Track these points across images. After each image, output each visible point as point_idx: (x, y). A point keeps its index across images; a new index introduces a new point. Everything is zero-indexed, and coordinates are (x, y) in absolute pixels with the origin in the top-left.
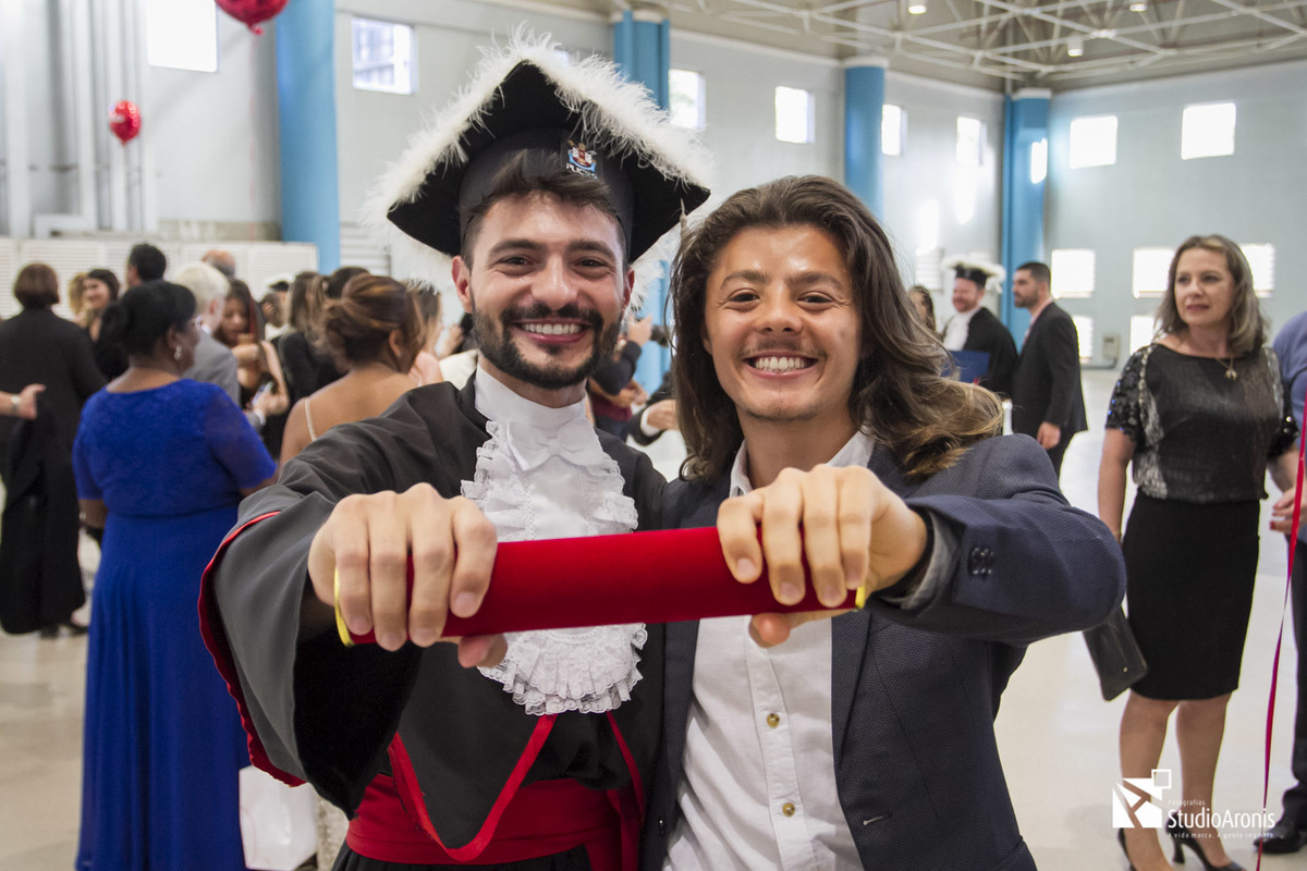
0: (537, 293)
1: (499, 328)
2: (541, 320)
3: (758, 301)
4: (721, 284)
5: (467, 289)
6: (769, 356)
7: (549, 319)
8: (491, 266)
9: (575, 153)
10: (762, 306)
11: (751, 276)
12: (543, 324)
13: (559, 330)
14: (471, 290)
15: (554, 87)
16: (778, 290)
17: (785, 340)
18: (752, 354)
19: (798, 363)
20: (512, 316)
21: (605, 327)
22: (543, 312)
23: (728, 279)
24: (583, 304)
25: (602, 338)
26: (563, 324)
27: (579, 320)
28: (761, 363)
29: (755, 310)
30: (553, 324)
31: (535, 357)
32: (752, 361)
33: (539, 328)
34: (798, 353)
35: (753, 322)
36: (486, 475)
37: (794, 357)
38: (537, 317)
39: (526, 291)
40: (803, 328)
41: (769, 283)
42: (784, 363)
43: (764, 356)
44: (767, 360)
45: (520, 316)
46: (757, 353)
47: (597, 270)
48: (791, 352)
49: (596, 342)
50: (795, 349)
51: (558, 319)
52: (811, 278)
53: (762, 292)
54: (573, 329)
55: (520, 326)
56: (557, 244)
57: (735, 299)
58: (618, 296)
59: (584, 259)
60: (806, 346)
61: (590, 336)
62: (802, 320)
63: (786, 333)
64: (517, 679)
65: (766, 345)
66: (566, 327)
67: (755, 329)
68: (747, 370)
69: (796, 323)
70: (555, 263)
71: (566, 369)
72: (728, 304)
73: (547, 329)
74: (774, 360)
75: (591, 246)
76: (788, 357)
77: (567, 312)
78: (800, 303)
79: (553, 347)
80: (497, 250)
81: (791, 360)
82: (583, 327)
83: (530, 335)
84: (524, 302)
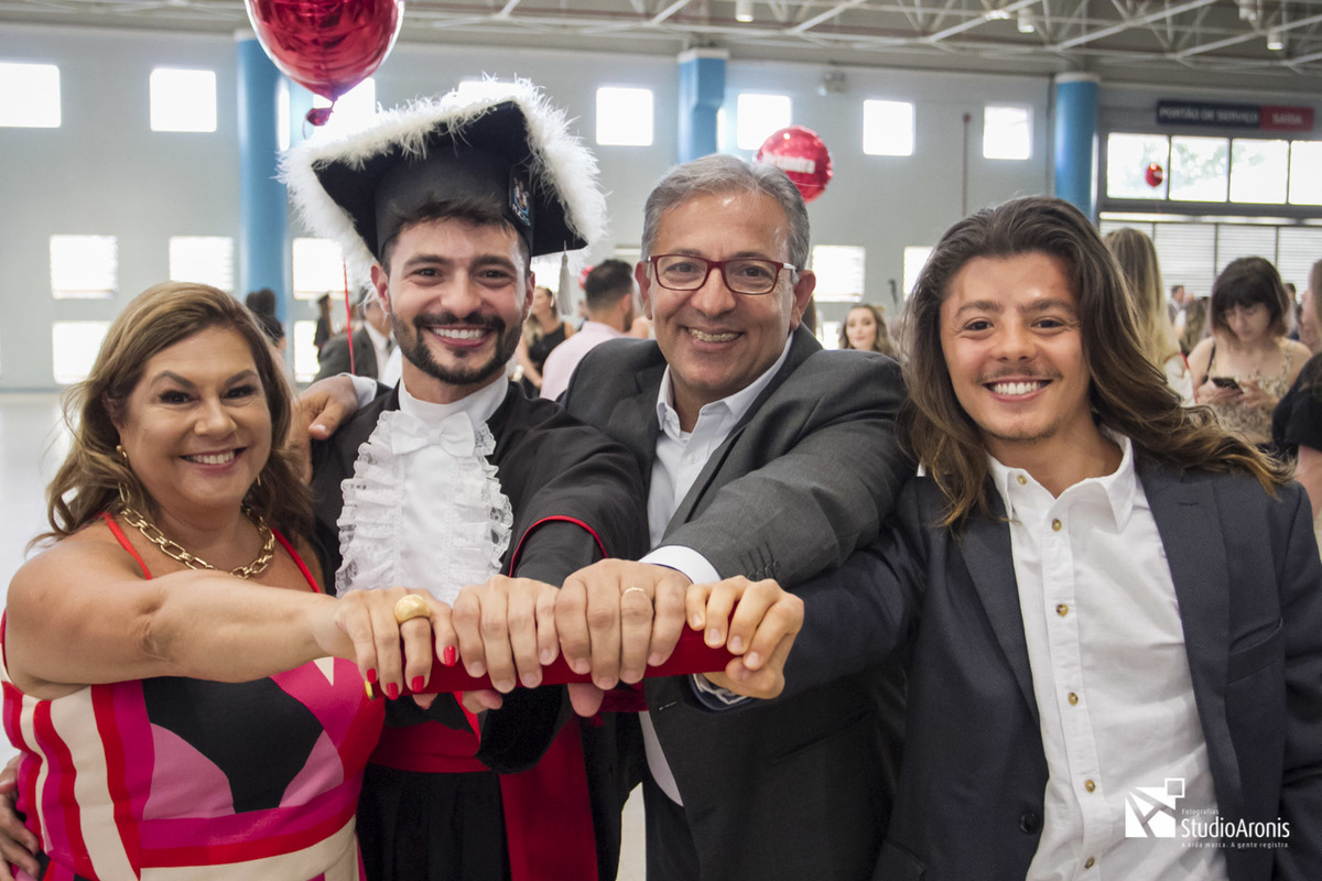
0: (445, 302)
1: (413, 331)
2: (448, 325)
3: (992, 329)
4: (953, 313)
5: (386, 293)
6: (1008, 382)
7: (454, 325)
8: (406, 277)
9: (517, 191)
10: (997, 335)
11: (984, 306)
12: (451, 329)
13: (464, 335)
14: (389, 296)
16: (1011, 319)
17: (1023, 366)
18: (990, 380)
19: (1035, 385)
20: (424, 322)
21: (507, 330)
22: (450, 319)
23: (962, 309)
24: (486, 312)
25: (504, 340)
26: (469, 329)
27: (483, 326)
28: (999, 388)
29: (991, 338)
30: (460, 329)
31: (444, 358)
32: (990, 386)
33: (448, 333)
34: (1034, 377)
35: (990, 350)
37: (1031, 382)
38: (446, 323)
39: (437, 300)
40: (1037, 355)
41: (1003, 312)
42: (1021, 389)
43: (1002, 382)
44: (1005, 386)
45: (429, 323)
46: (995, 380)
47: (499, 281)
48: (1027, 377)
49: (499, 345)
50: (1031, 374)
51: (465, 325)
52: (1043, 305)
53: (997, 320)
54: (477, 333)
55: (430, 329)
56: (461, 260)
57: (970, 328)
58: (519, 304)
59: (488, 271)
60: (1041, 369)
61: (492, 341)
62: (1036, 346)
63: (1022, 361)
65: (1005, 372)
66: (471, 333)
67: (991, 357)
68: (985, 393)
69: (1030, 351)
70: (461, 276)
71: (471, 370)
72: (964, 333)
73: (454, 334)
74: (1012, 385)
75: (494, 260)
76: (1025, 382)
77: (472, 319)
78: (1033, 329)
79: (461, 351)
80: (411, 263)
81: (1028, 385)
82: (487, 333)
83: (442, 339)
84: (435, 310)
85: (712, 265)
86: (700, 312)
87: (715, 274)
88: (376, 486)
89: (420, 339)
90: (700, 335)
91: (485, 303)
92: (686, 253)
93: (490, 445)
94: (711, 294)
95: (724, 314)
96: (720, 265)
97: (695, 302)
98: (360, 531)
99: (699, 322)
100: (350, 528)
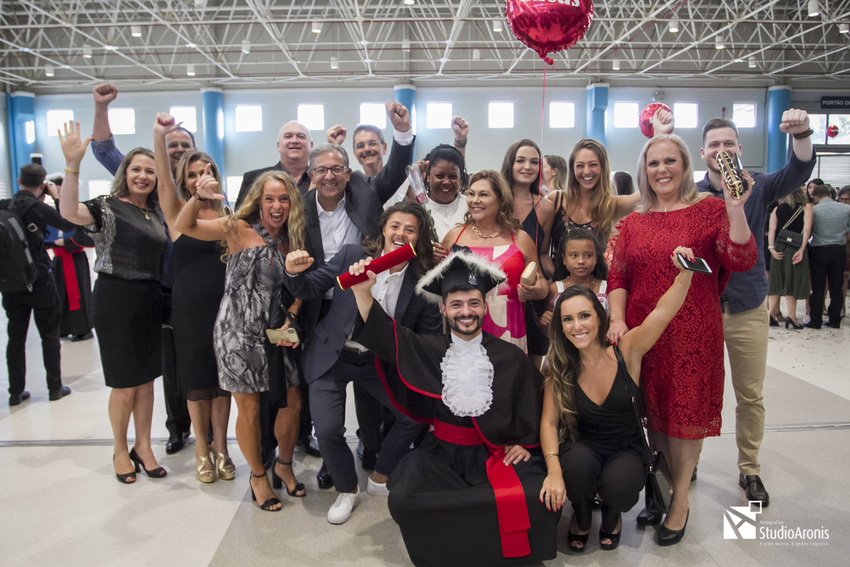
0: (462, 312)
1: (454, 321)
2: (463, 319)
7: (465, 318)
8: (451, 306)
9: (470, 277)
13: (468, 321)
15: (465, 262)
21: (480, 318)
22: (463, 317)
24: (474, 314)
25: (479, 321)
27: (473, 318)
31: (463, 328)
33: (463, 321)
36: (448, 356)
39: (460, 312)
45: (458, 318)
47: (476, 305)
49: (478, 323)
51: (468, 318)
54: (471, 320)
55: (459, 321)
56: (465, 301)
59: (473, 303)
61: (476, 322)
64: (453, 407)
70: (466, 305)
71: (471, 330)
73: (465, 321)
75: (474, 299)
77: (470, 316)
79: (467, 326)
80: (451, 302)
82: (474, 320)
83: (461, 323)
84: (459, 315)
85: (328, 169)
86: (327, 180)
87: (329, 171)
88: (451, 364)
89: (456, 323)
90: (327, 185)
91: (473, 311)
92: (322, 167)
93: (485, 351)
94: (329, 175)
95: (333, 180)
96: (330, 169)
97: (325, 178)
98: (448, 377)
99: (327, 182)
100: (445, 376)
